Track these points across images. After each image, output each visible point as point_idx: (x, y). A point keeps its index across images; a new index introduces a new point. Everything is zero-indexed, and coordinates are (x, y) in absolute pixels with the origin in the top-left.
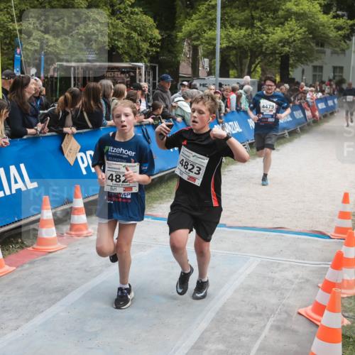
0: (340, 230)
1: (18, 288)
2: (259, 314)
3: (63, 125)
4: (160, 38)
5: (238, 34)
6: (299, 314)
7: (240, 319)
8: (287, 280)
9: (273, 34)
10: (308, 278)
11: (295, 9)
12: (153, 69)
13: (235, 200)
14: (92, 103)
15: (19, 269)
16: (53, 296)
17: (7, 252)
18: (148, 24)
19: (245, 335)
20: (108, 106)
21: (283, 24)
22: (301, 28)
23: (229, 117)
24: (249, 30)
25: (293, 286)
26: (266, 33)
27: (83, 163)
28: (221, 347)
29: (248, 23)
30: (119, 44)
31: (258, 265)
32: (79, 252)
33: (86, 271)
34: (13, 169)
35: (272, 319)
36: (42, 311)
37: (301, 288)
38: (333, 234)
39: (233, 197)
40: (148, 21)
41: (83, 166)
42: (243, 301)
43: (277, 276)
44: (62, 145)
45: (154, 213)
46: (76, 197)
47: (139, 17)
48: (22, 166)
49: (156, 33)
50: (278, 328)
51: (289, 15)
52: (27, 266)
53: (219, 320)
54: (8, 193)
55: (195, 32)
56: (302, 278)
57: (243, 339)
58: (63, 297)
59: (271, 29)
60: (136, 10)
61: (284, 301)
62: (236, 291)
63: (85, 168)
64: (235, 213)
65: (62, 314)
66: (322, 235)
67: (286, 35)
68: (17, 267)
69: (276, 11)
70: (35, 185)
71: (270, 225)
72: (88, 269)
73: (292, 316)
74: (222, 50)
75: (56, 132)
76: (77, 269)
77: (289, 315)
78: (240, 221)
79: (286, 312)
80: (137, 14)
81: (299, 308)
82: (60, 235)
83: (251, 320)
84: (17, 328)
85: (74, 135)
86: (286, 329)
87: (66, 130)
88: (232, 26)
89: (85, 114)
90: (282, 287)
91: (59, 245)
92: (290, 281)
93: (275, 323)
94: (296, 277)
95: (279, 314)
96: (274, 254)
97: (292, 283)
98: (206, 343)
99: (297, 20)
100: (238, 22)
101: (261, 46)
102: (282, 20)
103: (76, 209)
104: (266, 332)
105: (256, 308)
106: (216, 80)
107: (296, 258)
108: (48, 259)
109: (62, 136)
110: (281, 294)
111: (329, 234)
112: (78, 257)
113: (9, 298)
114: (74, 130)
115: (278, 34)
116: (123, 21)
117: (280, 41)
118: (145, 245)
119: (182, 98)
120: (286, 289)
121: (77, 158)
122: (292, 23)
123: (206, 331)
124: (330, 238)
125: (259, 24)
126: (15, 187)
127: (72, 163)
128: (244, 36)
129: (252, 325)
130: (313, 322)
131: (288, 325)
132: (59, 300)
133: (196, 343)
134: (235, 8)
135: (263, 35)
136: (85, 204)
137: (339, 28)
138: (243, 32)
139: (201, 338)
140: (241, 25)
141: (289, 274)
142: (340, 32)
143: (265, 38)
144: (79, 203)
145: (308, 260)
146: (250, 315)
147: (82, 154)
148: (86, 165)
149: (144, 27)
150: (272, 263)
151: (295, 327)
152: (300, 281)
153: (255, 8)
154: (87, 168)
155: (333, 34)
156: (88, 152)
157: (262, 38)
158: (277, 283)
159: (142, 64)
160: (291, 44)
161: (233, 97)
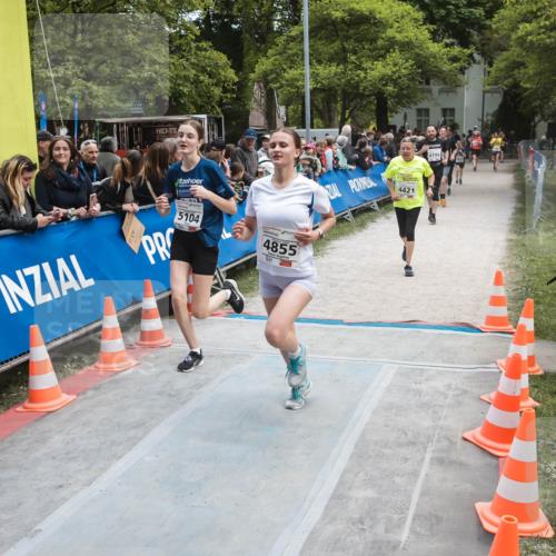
0: (491, 320)
1: (84, 424)
2: (414, 444)
3: (123, 201)
4: (236, 79)
5: (329, 71)
6: (465, 439)
7: (387, 451)
8: (439, 392)
9: (373, 70)
10: (465, 387)
11: (399, 37)
12: (218, 121)
13: (347, 286)
14: (158, 169)
15: (81, 397)
16: (132, 433)
17: (61, 375)
18: (220, 63)
19: (398, 475)
21: (384, 57)
22: (407, 61)
23: (326, 178)
24: (342, 66)
25: (448, 401)
26: (363, 69)
27: (150, 248)
28: (370, 493)
29: (340, 57)
30: (185, 90)
31: (395, 374)
33: (170, 395)
34: (61, 262)
35: (430, 449)
36: (120, 457)
37: (460, 404)
38: (484, 325)
39: (343, 283)
40: (222, 58)
41: (150, 254)
42: (387, 426)
43: (423, 387)
44: (123, 228)
46: (146, 295)
47: (208, 54)
48: (73, 258)
49: (231, 74)
50: (441, 461)
51: (392, 43)
52: (90, 393)
53: (360, 455)
54: (57, 295)
55: (272, 71)
57: (397, 479)
58: (145, 434)
59: (369, 64)
60: (204, 44)
61: (441, 423)
62: (375, 412)
63: (154, 256)
64: (351, 304)
65: (147, 459)
66: (469, 327)
67: (388, 71)
68: (78, 395)
69: (374, 40)
70: (91, 282)
71: (400, 318)
72: (173, 393)
73: (456, 443)
74: (313, 92)
75: (114, 210)
76: (159, 394)
77: (451, 442)
78: (360, 315)
79: (447, 438)
80: (206, 50)
81: (463, 432)
82: (129, 347)
83: (404, 451)
84: (90, 483)
85: (135, 213)
86: (452, 462)
87: (126, 207)
88: (319, 62)
89: (149, 184)
90: (434, 403)
91: (130, 361)
92: (443, 393)
93: (436, 455)
94: (449, 387)
95: (438, 441)
96: (414, 358)
97: (446, 397)
98: (350, 489)
99: (401, 51)
100: (327, 56)
101: (357, 87)
102: (382, 52)
103: (147, 311)
104: (425, 469)
105: (406, 434)
106: (307, 132)
107: (444, 362)
108: (117, 382)
109: (121, 215)
110: (435, 412)
111: (478, 326)
113: (73, 440)
114: (136, 207)
115: (378, 70)
116: (188, 60)
117: (382, 79)
118: (242, 355)
120: (440, 406)
121: (141, 244)
122: (395, 56)
123: (346, 471)
124: (479, 330)
125: (353, 58)
126: (65, 286)
128: (336, 74)
129: (406, 460)
130: (485, 450)
131: (454, 456)
132: (141, 439)
133: (335, 491)
134: (320, 39)
135: (359, 72)
136: (158, 302)
137: (454, 59)
138: (334, 69)
139: (341, 483)
140: (331, 60)
141: (439, 384)
142: (454, 64)
143: (362, 75)
144: (150, 303)
145: (459, 363)
146: (400, 445)
147: (148, 238)
148: (153, 251)
149: (217, 66)
150: (413, 370)
151: (462, 458)
152: (456, 392)
153: (347, 38)
154: (157, 255)
155: (447, 67)
156: (156, 235)
157: (358, 76)
158: (427, 398)
159: (204, 116)
160: (395, 82)
161: (329, 153)
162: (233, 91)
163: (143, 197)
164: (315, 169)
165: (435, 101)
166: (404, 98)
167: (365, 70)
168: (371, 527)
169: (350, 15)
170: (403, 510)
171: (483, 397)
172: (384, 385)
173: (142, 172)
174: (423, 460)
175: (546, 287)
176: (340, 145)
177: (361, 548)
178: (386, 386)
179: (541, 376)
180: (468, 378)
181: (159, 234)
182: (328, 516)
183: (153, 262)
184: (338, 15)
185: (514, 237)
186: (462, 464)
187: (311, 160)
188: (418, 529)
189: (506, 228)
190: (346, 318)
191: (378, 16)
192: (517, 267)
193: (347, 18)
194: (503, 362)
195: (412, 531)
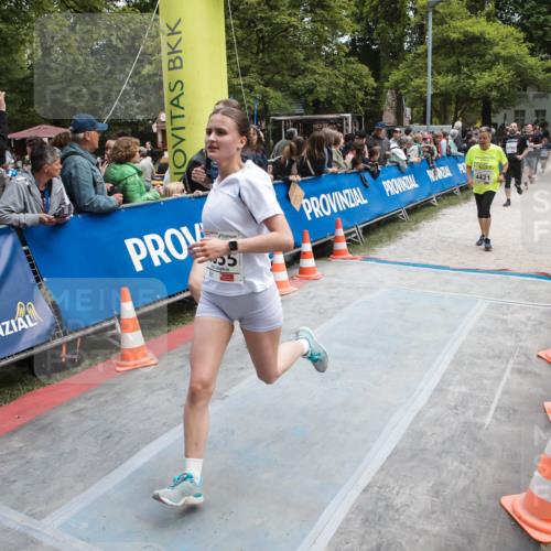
2: (499, 357)
3: (290, 174)
4: (375, 85)
5: (446, 80)
6: (539, 356)
7: (479, 361)
8: (521, 322)
9: (480, 78)
10: (542, 320)
11: (503, 53)
12: (359, 119)
13: (454, 243)
14: (316, 151)
18: (364, 73)
19: (486, 378)
20: (330, 153)
21: (490, 69)
22: (509, 72)
23: (441, 162)
24: (456, 76)
25: (528, 329)
27: (308, 208)
28: (464, 389)
29: (456, 70)
30: (337, 93)
31: (488, 307)
32: (311, 295)
33: (321, 313)
35: (511, 362)
37: (536, 331)
39: (452, 240)
40: (365, 69)
41: (308, 212)
42: (479, 343)
43: (509, 317)
44: (289, 193)
45: (377, 257)
46: (304, 242)
47: (354, 66)
49: (371, 81)
50: (519, 371)
51: (497, 57)
53: (457, 362)
55: (402, 81)
56: (534, 320)
57: (485, 381)
59: (478, 74)
60: (352, 59)
61: (521, 344)
62: (470, 333)
63: (310, 214)
64: (456, 255)
67: (493, 80)
69: (484, 56)
71: (494, 267)
72: (322, 311)
73: (532, 359)
74: (434, 96)
75: (283, 180)
76: (313, 311)
77: (528, 358)
78: (463, 264)
79: (525, 355)
80: (353, 63)
81: (539, 351)
82: (291, 278)
83: (491, 362)
86: (528, 372)
87: (292, 178)
88: (439, 73)
90: (516, 329)
91: (291, 288)
92: (524, 323)
93: (516, 366)
94: (529, 318)
95: (518, 356)
96: (503, 296)
97: (526, 325)
98: (449, 385)
99: (504, 64)
100: (445, 69)
101: (468, 92)
102: (490, 65)
103: (305, 253)
104: (507, 374)
105: (493, 350)
107: (527, 300)
109: (288, 184)
110: (517, 336)
112: (311, 299)
114: (299, 178)
115: (485, 78)
116: (339, 71)
117: (488, 86)
118: (373, 288)
119: (395, 145)
120: (522, 332)
121: (302, 205)
122: (500, 67)
123: (447, 372)
125: (466, 70)
127: (298, 209)
128: (452, 83)
129: (493, 368)
131: (530, 368)
133: (438, 385)
134: (440, 55)
135: (470, 80)
136: (313, 248)
137: (548, 70)
138: (450, 78)
139: (442, 381)
140: (448, 72)
141: (522, 316)
142: (548, 75)
143: (473, 83)
144: (307, 247)
145: (538, 302)
146: (489, 357)
147: (307, 201)
148: (310, 211)
149: (361, 75)
150: (501, 305)
151: (537, 370)
153: (462, 54)
154: (312, 214)
155: (541, 77)
156: (313, 199)
157: (469, 84)
158: (511, 326)
159: (349, 115)
160: (499, 89)
161: (443, 142)
162: (372, 95)
163: (303, 171)
164: (432, 155)
165: (530, 104)
166: (505, 101)
167: (474, 79)
168: (464, 413)
169: (465, 36)
170: (488, 403)
172: (479, 314)
173: (304, 153)
174: (505, 369)
176: (453, 136)
177: (454, 426)
180: (544, 313)
181: (315, 199)
182: (432, 402)
183: (309, 218)
184: (455, 36)
186: (536, 374)
187: (429, 148)
188: (499, 417)
190: (451, 266)
191: (487, 36)
193: (462, 38)
195: (494, 417)
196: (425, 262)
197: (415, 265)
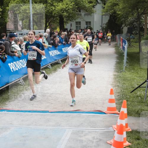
0: (110, 109)
8: (90, 140)
9: (58, 6)
10: (100, 138)
13: (50, 96)
21: (62, 1)
22: (72, 3)
24: (45, 5)
25: (94, 144)
26: (54, 6)
29: (44, 1)
31: (72, 133)
37: (98, 145)
38: (106, 111)
39: (49, 95)
43: (83, 138)
45: (8, 108)
59: (56, 4)
64: (52, 104)
66: (100, 112)
67: (64, 7)
71: (72, 109)
78: (56, 108)
88: (36, 3)
90: (88, 145)
92: (91, 141)
94: (94, 138)
96: (79, 126)
97: (93, 142)
101: (52, 13)
107: (91, 127)
111: (104, 112)
115: (60, 6)
117: (61, 10)
118: (6, 128)
120: (91, 146)
124: (105, 113)
125: (50, 1)
135: (52, 7)
137: (91, 2)
140: (40, 2)
141: (90, 137)
142: (91, 4)
143: (54, 8)
145: (97, 127)
150: (79, 131)
152: (97, 140)
155: (87, 5)
157: (52, 9)
158: (85, 143)
160: (67, 11)
165: (83, 19)
166: (70, 18)
171: (108, 142)
175: (130, 94)
178: (68, 139)
179: (131, 132)
185: (116, 74)
189: (113, 70)
190: (50, 110)
192: (118, 86)
194: (115, 126)
196: (35, 109)
197: (29, 111)
